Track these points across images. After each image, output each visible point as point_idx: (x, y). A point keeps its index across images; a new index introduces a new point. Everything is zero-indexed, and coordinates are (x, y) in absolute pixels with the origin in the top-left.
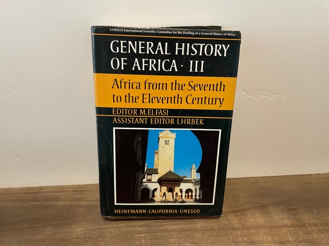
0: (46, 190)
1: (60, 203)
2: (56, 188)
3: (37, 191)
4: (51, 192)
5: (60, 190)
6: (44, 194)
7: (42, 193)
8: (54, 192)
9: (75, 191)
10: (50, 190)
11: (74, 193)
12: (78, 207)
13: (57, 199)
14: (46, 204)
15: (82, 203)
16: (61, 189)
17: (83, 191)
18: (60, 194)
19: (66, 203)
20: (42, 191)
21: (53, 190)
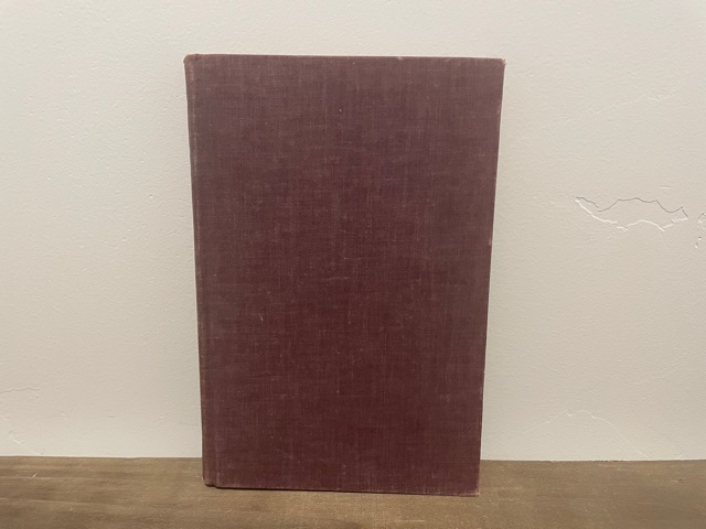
0: (27, 466)
1: (52, 506)
4: (42, 473)
5: (64, 468)
6: (17, 477)
7: (15, 473)
8: (47, 473)
9: (102, 473)
10: (36, 467)
11: (100, 480)
12: (98, 519)
13: (46, 493)
14: (15, 504)
15: (115, 509)
16: (68, 467)
17: (125, 475)
18: (60, 480)
19: (71, 506)
20: (16, 467)
21: (46, 468)
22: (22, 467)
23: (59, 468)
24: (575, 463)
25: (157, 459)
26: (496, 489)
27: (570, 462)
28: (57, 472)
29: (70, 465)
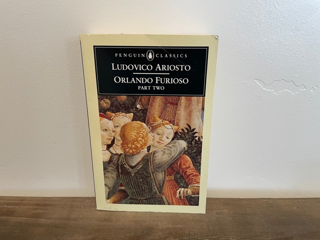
0: (2, 201)
1: (13, 219)
2: (15, 200)
4: (8, 204)
5: (19, 202)
8: (11, 204)
9: (36, 204)
10: (7, 202)
11: (35, 207)
12: (34, 225)
13: (10, 213)
15: (42, 221)
17: (47, 205)
18: (17, 207)
19: (22, 219)
21: (10, 202)
23: (16, 202)
24: (251, 199)
25: (62, 198)
26: (215, 211)
27: (249, 199)
28: (15, 203)
29: (22, 200)
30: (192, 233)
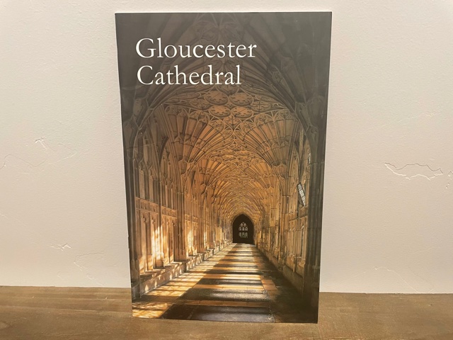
0: (101, 293)
1: (120, 315)
2: (115, 292)
3: (89, 294)
4: (109, 297)
5: (120, 294)
6: (98, 299)
7: (95, 296)
8: (112, 297)
10: (106, 294)
12: (144, 321)
13: (115, 308)
14: (101, 313)
18: (120, 300)
20: (95, 294)
21: (110, 294)
22: (98, 293)
23: (117, 294)
24: (378, 294)
26: (338, 309)
27: (376, 294)
28: (117, 296)
29: (123, 292)
30: (316, 332)
